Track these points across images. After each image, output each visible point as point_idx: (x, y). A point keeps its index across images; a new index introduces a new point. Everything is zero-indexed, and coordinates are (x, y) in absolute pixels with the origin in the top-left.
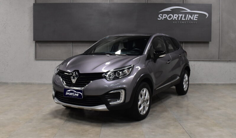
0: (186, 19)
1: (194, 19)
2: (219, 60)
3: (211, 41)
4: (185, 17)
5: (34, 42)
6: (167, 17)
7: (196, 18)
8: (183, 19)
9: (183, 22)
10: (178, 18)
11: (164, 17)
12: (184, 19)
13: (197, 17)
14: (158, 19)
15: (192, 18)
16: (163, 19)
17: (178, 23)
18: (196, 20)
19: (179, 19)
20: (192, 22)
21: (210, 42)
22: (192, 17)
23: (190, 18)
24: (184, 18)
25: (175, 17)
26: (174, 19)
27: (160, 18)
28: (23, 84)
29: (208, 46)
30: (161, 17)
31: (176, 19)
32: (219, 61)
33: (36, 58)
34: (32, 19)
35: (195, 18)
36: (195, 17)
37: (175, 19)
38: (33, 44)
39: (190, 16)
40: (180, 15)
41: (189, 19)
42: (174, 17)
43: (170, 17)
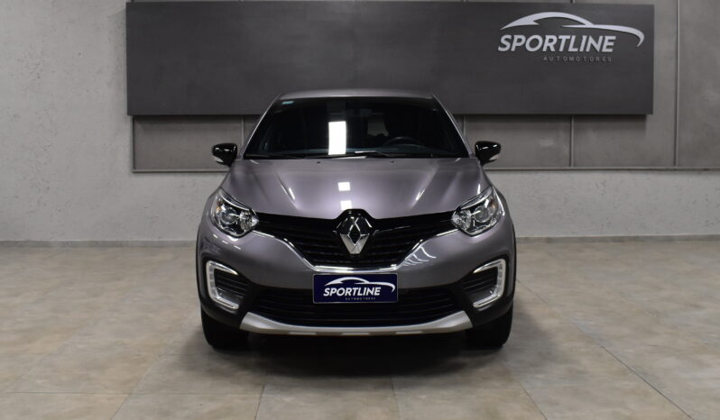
0: (582, 50)
1: (605, 50)
2: (676, 167)
3: (651, 113)
4: (577, 44)
5: (129, 119)
6: (525, 44)
7: (608, 47)
8: (571, 49)
9: (572, 59)
10: (557, 46)
11: (515, 44)
12: (576, 50)
13: (612, 44)
14: (500, 49)
15: (598, 47)
16: (513, 49)
17: (558, 59)
18: (610, 50)
19: (561, 49)
20: (598, 59)
21: (649, 117)
22: (597, 42)
23: (592, 45)
24: (574, 47)
25: (548, 42)
26: (545, 49)
27: (505, 46)
28: (94, 244)
29: (644, 128)
30: (508, 44)
31: (553, 49)
32: (675, 170)
33: (134, 168)
34: (122, 50)
35: (605, 45)
36: (606, 43)
37: (548, 47)
38: (127, 125)
39: (591, 40)
40: (564, 38)
41: (588, 50)
42: (547, 44)
43: (534, 43)
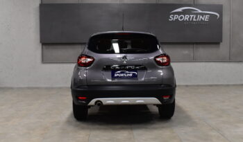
0: (198, 20)
1: (206, 20)
4: (196, 18)
5: (41, 44)
6: (178, 18)
8: (194, 20)
9: (194, 23)
11: (175, 18)
12: (196, 20)
13: (208, 18)
14: (170, 20)
15: (203, 19)
16: (174, 20)
18: (208, 20)
19: (191, 20)
20: (203, 23)
22: (203, 17)
25: (186, 18)
26: (185, 20)
29: (219, 47)
30: (172, 18)
32: (230, 61)
33: (43, 61)
35: (206, 18)
38: (40, 46)
39: (201, 17)
40: (192, 16)
41: (200, 20)
43: (181, 18)
